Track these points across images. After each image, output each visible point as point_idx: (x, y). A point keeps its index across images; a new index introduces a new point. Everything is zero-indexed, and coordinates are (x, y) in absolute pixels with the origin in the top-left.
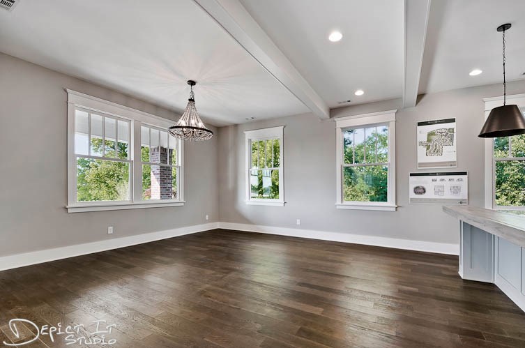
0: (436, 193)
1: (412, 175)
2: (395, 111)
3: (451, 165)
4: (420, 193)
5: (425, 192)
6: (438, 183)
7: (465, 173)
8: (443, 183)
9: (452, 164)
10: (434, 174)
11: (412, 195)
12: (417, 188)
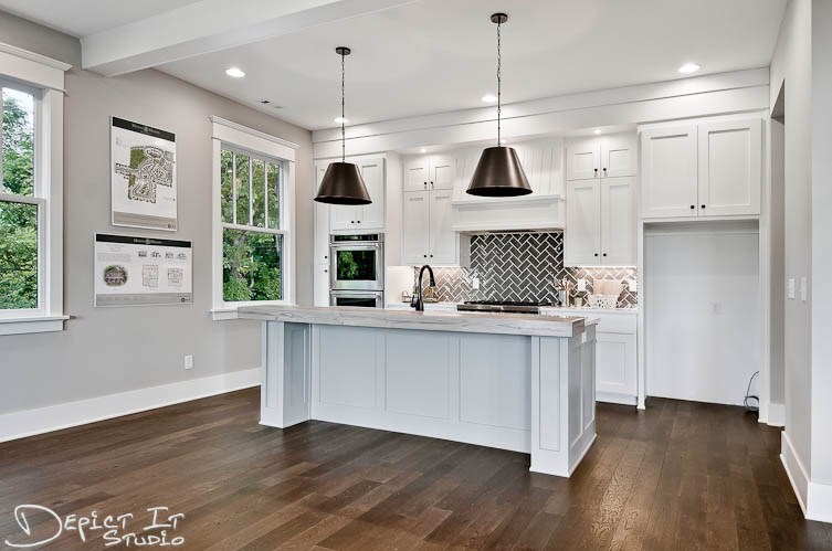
0: (146, 282)
1: (101, 238)
2: (67, 66)
3: (169, 226)
4: (117, 283)
5: (126, 278)
6: (149, 260)
7: (187, 245)
8: (156, 261)
9: (170, 223)
10: (142, 241)
11: (101, 288)
12: (110, 270)
